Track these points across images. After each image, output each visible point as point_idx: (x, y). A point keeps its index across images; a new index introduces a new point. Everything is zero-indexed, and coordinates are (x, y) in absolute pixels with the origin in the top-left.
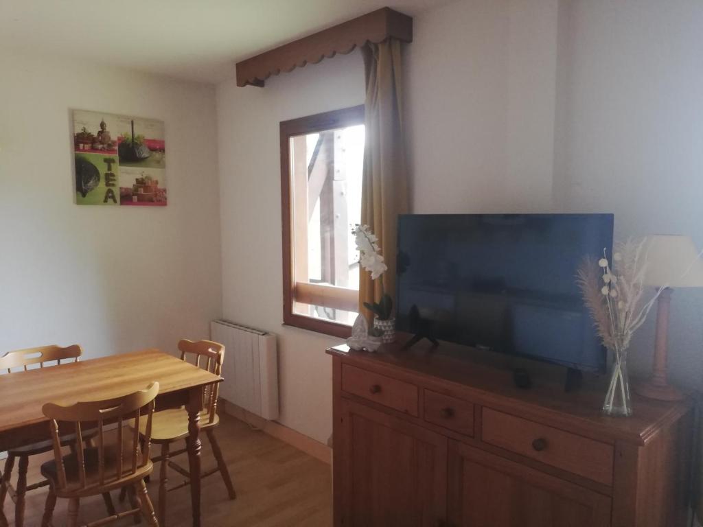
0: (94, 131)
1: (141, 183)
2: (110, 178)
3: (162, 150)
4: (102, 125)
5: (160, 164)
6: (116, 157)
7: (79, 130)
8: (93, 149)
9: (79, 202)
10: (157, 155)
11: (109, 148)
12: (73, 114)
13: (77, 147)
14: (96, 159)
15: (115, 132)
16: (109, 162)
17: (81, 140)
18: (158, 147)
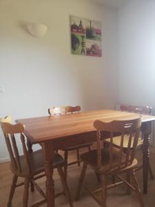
0: (78, 24)
1: (93, 46)
2: (83, 43)
3: (100, 34)
4: (81, 22)
5: (100, 39)
6: (85, 35)
7: (73, 23)
8: (78, 32)
9: (73, 53)
10: (98, 36)
11: (83, 32)
12: (71, 17)
13: (72, 30)
14: (78, 35)
15: (85, 25)
16: (83, 37)
17: (73, 27)
18: (99, 33)
